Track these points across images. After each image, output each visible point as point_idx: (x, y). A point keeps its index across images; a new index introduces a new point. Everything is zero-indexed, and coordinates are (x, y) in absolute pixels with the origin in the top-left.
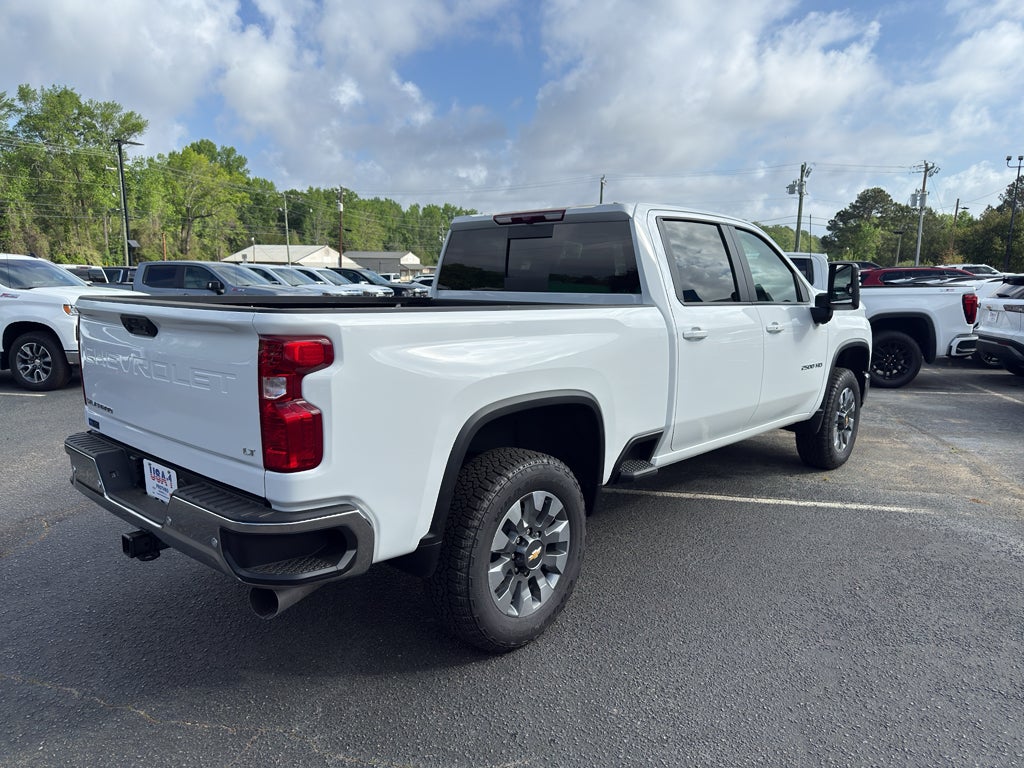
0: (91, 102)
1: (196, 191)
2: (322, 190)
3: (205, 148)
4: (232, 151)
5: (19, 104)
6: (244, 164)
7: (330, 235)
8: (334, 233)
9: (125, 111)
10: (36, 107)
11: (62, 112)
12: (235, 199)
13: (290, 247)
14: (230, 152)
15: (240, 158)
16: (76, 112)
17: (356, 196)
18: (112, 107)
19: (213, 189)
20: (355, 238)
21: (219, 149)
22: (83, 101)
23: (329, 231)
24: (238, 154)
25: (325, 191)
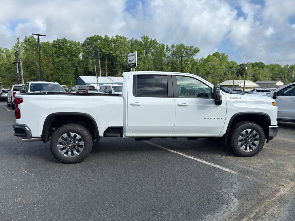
0: (187, 46)
1: (210, 66)
2: (252, 63)
3: (216, 54)
4: (224, 54)
5: (172, 49)
6: (227, 58)
7: (252, 77)
8: (253, 76)
9: (195, 47)
10: (175, 49)
11: (180, 50)
12: (221, 68)
13: (234, 81)
14: (223, 55)
15: (226, 56)
16: (184, 49)
17: (264, 64)
18: (192, 47)
19: (215, 65)
20: (261, 77)
21: (220, 54)
22: (185, 46)
23: (252, 75)
24: (226, 55)
25: (253, 63)
